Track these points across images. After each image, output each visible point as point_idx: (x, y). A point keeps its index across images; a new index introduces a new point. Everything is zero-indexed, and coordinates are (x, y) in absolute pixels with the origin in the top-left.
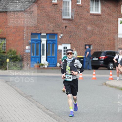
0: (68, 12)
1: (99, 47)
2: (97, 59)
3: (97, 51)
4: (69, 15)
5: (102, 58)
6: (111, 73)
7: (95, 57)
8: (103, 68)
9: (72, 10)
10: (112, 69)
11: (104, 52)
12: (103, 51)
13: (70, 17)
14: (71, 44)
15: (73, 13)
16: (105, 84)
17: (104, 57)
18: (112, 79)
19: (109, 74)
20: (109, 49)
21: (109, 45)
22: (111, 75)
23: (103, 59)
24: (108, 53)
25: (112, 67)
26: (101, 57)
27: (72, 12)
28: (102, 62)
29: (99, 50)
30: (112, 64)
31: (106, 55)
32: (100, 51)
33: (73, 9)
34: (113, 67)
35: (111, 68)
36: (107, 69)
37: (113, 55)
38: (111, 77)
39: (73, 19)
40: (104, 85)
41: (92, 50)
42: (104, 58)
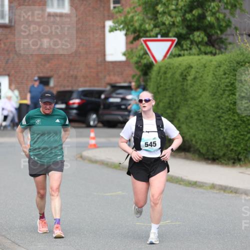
0: (3, 11)
1: (68, 80)
2: (63, 106)
3: (62, 89)
4: (3, 17)
5: (74, 103)
6: (92, 135)
7: (60, 102)
8: (76, 124)
9: (10, 7)
10: (95, 127)
11: (79, 92)
12: (75, 89)
13: (6, 21)
14: (9, 75)
15: (12, 13)
16: (81, 157)
17: (77, 101)
18: (95, 146)
19: (89, 136)
20: (88, 84)
21: (87, 77)
22: (94, 138)
23: (76, 106)
24: (85, 94)
25: (94, 122)
26: (71, 102)
27: (10, 10)
28: (75, 111)
29: (68, 86)
30: (94, 116)
31: (82, 97)
32: (69, 89)
33: (12, 5)
34: (96, 122)
35: (92, 123)
36: (84, 125)
37: (95, 98)
38: (93, 142)
39: (13, 24)
40: (79, 159)
41: (53, 88)
42: (79, 103)
